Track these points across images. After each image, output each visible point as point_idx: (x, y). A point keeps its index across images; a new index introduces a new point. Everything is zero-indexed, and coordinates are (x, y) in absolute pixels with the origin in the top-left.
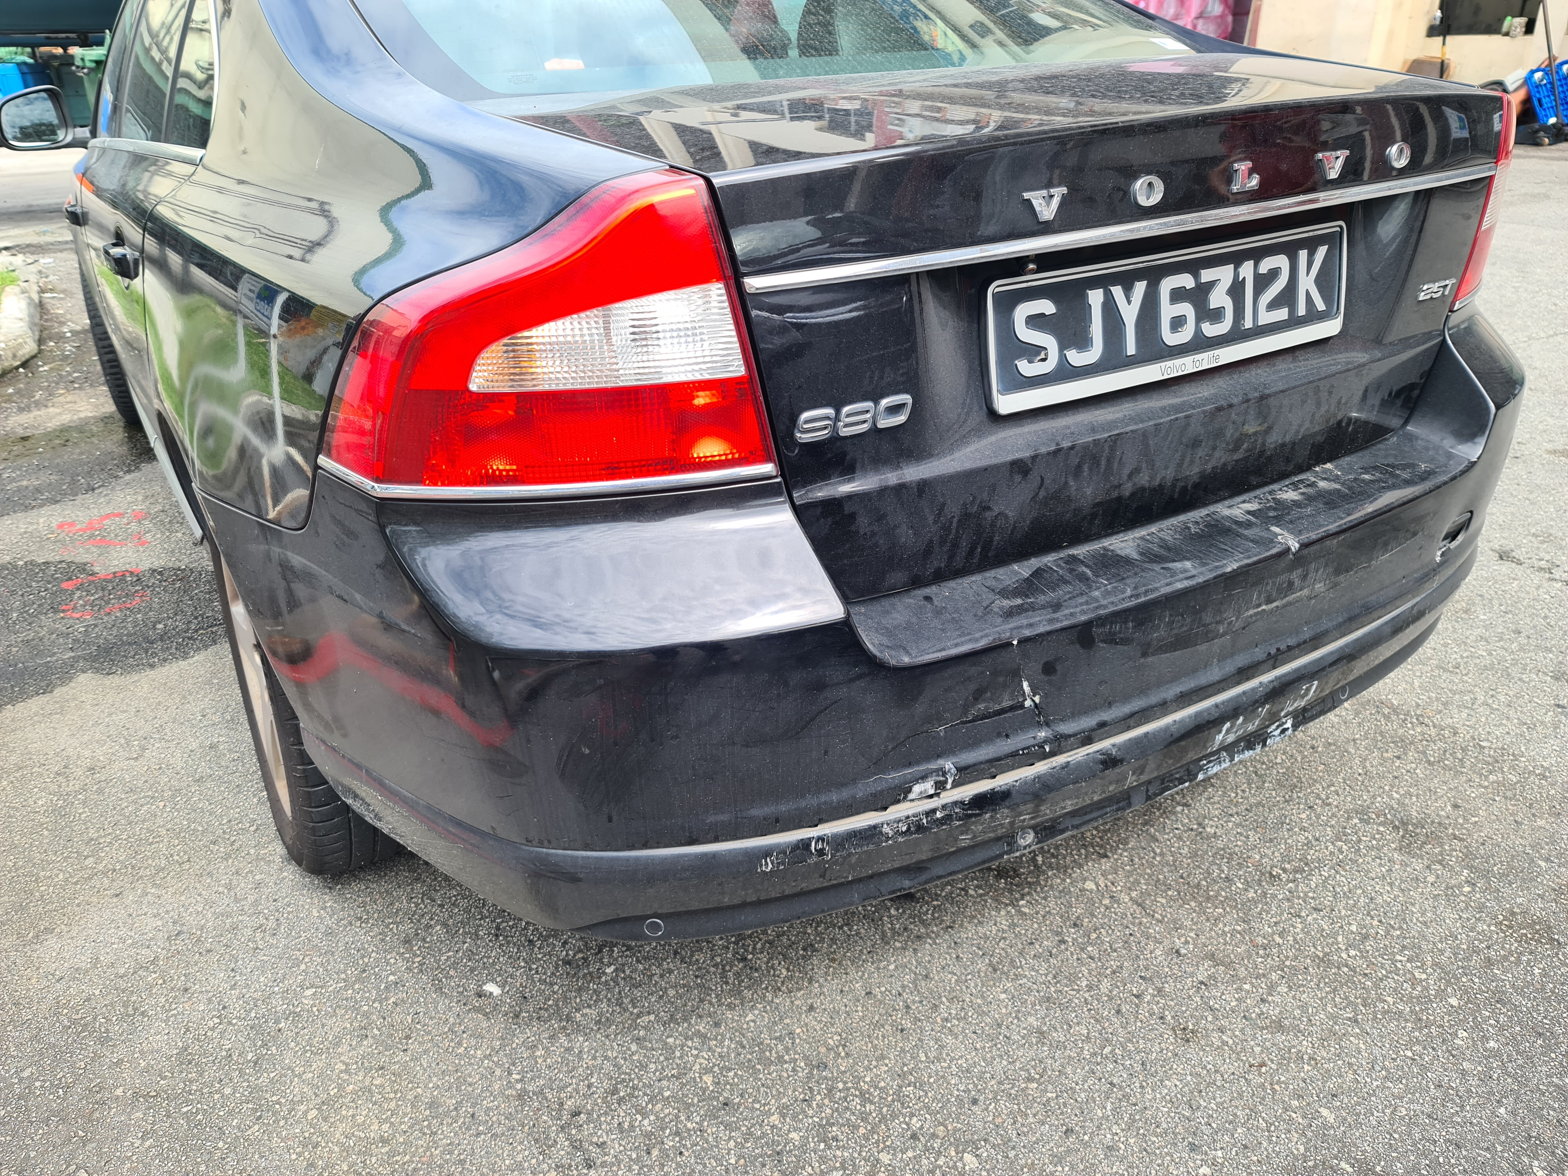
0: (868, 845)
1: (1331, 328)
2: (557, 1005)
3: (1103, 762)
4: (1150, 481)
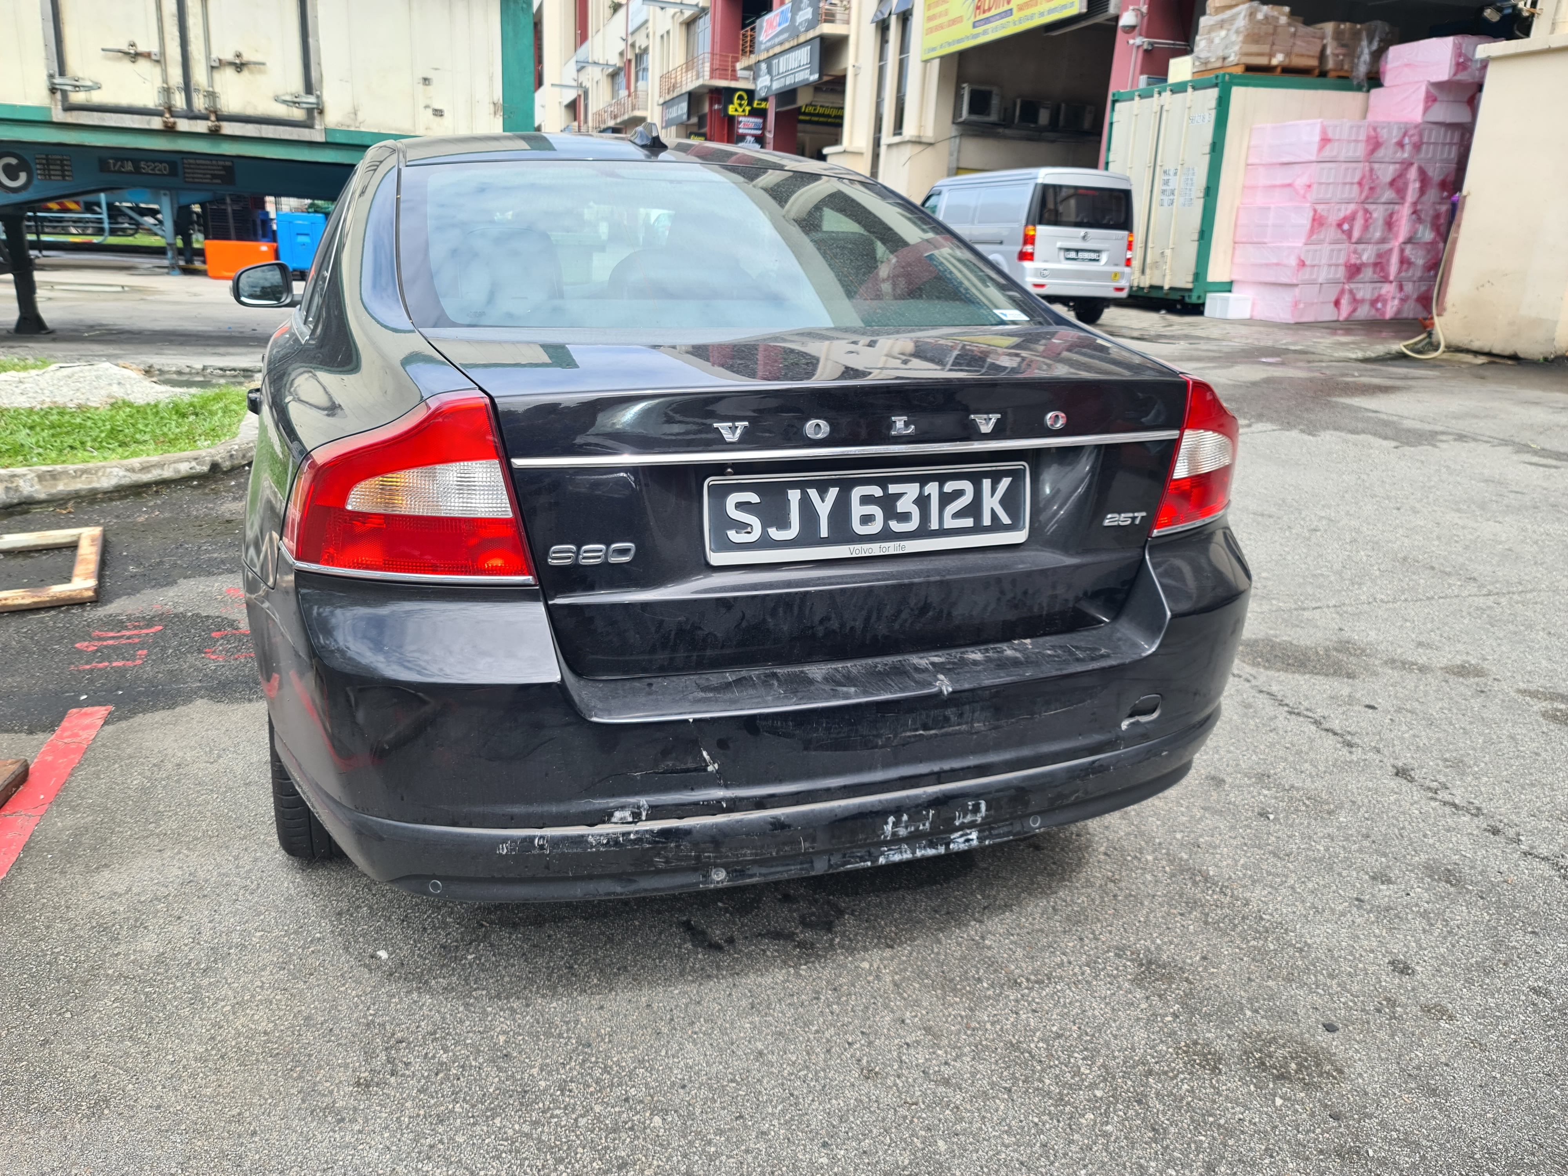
0: (576, 848)
1: (1019, 537)
2: (422, 973)
3: (772, 824)
4: (840, 628)
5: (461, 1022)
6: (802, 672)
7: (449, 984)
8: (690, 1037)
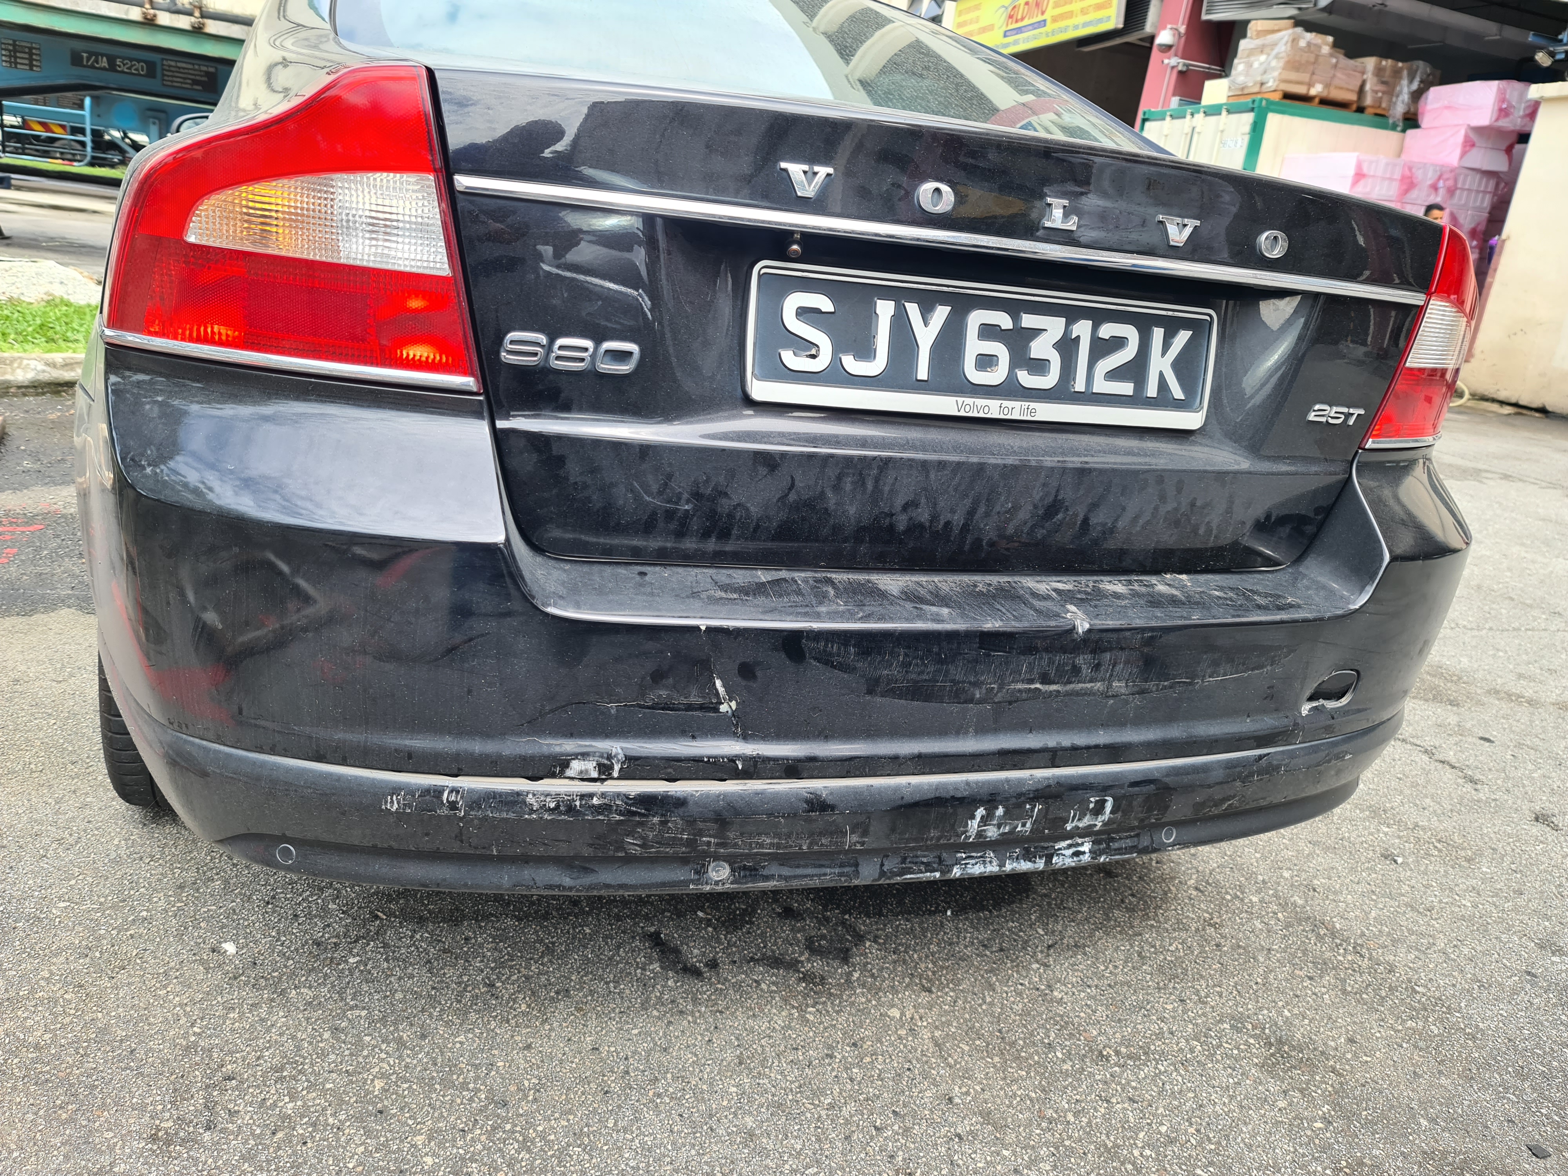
0: (508, 811)
1: (1191, 420)
2: (280, 978)
3: (808, 801)
4: (931, 522)
5: (323, 1055)
6: (869, 581)
7: (315, 998)
8: (652, 1101)
